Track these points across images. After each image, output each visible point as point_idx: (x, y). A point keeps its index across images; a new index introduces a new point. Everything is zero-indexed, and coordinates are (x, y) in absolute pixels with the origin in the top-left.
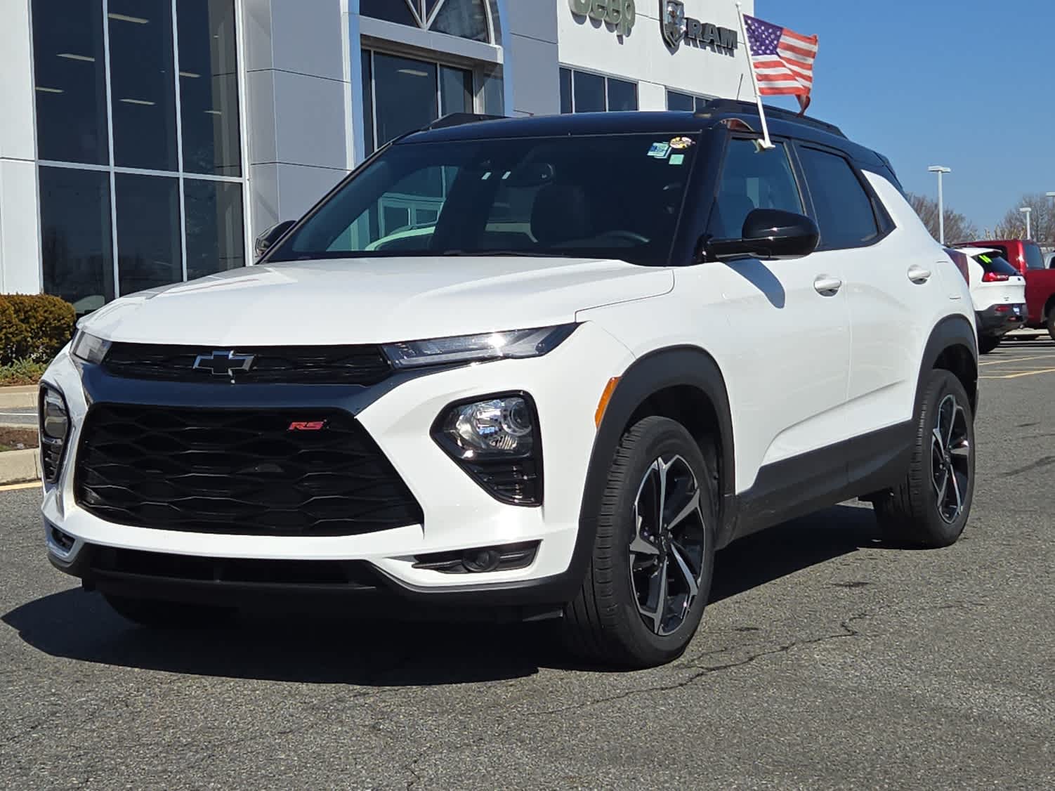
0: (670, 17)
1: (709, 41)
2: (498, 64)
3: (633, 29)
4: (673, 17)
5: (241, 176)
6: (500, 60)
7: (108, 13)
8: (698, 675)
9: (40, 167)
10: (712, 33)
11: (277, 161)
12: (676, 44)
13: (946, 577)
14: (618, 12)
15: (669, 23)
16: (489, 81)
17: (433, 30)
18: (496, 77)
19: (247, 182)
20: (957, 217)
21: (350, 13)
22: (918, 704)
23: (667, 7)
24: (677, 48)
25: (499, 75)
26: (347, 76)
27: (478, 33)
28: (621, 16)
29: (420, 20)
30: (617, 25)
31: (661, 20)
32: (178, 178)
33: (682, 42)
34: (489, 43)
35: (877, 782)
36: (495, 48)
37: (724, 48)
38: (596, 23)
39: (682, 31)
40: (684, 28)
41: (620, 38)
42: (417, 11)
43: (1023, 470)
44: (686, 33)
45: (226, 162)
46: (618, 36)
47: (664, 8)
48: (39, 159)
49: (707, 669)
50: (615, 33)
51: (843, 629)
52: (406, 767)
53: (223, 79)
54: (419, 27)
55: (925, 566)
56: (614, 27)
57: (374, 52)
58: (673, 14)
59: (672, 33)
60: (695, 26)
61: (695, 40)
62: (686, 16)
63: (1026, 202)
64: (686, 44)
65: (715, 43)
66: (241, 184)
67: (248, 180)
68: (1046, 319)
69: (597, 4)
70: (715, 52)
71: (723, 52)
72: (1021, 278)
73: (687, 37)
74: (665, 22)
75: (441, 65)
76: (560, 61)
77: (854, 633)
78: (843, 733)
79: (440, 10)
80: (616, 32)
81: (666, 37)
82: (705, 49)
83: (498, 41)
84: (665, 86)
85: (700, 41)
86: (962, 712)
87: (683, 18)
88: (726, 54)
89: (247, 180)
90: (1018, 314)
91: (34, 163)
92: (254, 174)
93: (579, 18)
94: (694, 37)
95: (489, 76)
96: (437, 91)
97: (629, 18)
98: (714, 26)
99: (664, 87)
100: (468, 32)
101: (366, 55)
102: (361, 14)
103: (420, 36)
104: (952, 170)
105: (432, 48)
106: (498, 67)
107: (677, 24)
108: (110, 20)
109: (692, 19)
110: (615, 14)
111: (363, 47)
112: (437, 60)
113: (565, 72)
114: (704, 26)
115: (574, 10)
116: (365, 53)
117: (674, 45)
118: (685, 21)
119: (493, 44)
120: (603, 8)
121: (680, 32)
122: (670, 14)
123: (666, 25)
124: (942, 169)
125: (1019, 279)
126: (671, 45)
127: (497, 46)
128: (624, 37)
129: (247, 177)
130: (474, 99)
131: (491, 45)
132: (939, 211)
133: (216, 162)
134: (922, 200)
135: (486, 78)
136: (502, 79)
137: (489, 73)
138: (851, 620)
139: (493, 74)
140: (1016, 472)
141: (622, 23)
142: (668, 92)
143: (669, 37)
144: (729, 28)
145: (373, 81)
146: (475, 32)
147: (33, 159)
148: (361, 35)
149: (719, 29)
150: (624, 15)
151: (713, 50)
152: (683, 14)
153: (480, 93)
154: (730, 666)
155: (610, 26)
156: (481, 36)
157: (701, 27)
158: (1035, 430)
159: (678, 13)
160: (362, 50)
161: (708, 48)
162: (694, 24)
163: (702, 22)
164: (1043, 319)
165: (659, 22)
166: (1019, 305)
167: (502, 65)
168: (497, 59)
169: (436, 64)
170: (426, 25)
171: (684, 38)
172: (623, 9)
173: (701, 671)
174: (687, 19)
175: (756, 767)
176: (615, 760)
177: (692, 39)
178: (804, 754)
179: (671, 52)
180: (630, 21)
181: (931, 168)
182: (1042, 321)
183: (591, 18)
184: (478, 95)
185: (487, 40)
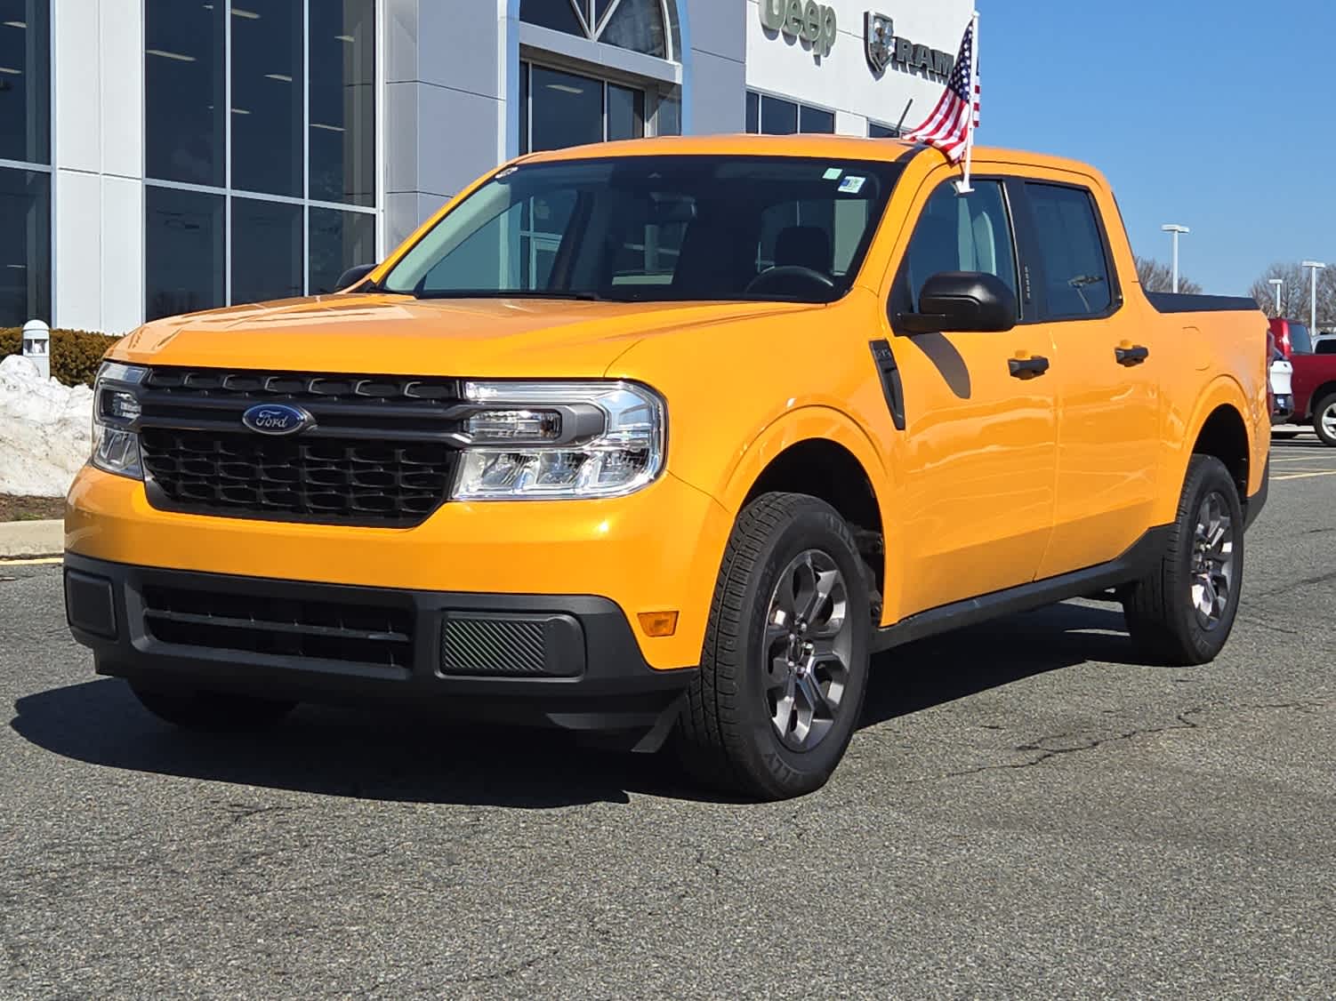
0: (876, 35)
1: (920, 66)
2: (675, 84)
3: (832, 48)
4: (880, 35)
5: (374, 206)
6: (678, 80)
7: (232, 7)
8: (1045, 757)
9: (147, 186)
10: (925, 56)
11: (418, 190)
12: (883, 68)
13: (1274, 679)
14: (815, 27)
15: (876, 42)
16: (664, 105)
17: (602, 42)
18: (672, 101)
19: (382, 214)
20: (1193, 287)
21: (508, 17)
22: (1280, 788)
23: (874, 23)
24: (882, 71)
25: (676, 98)
26: (502, 92)
27: (653, 48)
28: (820, 32)
29: (587, 28)
30: (814, 42)
31: (866, 39)
32: (303, 206)
33: (889, 67)
34: (665, 58)
35: (1262, 851)
36: (673, 66)
37: (938, 74)
38: (790, 39)
39: (889, 53)
40: (892, 49)
41: (817, 58)
42: (584, 17)
43: (1325, 578)
44: (895, 55)
45: (357, 189)
46: (815, 56)
47: (870, 25)
48: (147, 177)
49: (1052, 751)
50: (812, 52)
51: (1180, 721)
52: (787, 821)
53: (357, 90)
54: (586, 37)
55: (1247, 668)
56: (811, 44)
57: (533, 65)
58: (880, 32)
59: (878, 54)
60: (905, 47)
61: (903, 64)
62: (894, 35)
63: (1275, 272)
64: (893, 67)
65: (928, 69)
66: (374, 215)
67: (383, 211)
68: (1311, 414)
69: (792, 17)
70: (927, 79)
71: (937, 79)
72: (1288, 364)
73: (897, 61)
74: (871, 41)
75: (608, 83)
76: (747, 83)
77: (1194, 726)
78: (1213, 810)
79: (611, 18)
80: (812, 50)
81: (871, 59)
82: (915, 74)
83: (677, 57)
84: (867, 118)
85: (910, 65)
86: (1328, 798)
87: (892, 37)
88: (940, 82)
89: (381, 211)
90: (1282, 406)
91: (140, 181)
92: (390, 205)
93: (770, 32)
94: (903, 60)
95: (663, 98)
96: (603, 113)
97: (829, 35)
98: (927, 48)
99: (865, 119)
100: (642, 46)
101: (524, 68)
102: (521, 20)
103: (587, 48)
104: (1191, 230)
105: (600, 63)
106: (675, 89)
107: (884, 44)
108: (233, 16)
109: (902, 39)
110: (813, 30)
111: (523, 59)
112: (603, 76)
113: (752, 96)
114: (916, 47)
115: (766, 23)
116: (524, 65)
117: (880, 69)
118: (894, 40)
119: (670, 61)
120: (798, 21)
121: (887, 53)
122: (876, 31)
123: (871, 44)
124: (1177, 227)
125: (1285, 365)
126: (876, 68)
127: (676, 63)
128: (822, 57)
129: (382, 208)
130: (646, 124)
131: (668, 62)
132: (1172, 279)
133: (345, 188)
134: (1150, 265)
135: (660, 100)
136: (680, 101)
137: (665, 95)
138: (1186, 713)
139: (669, 96)
140: (1318, 580)
141: (820, 42)
142: (871, 125)
143: (874, 59)
144: (944, 52)
145: (530, 99)
146: (650, 45)
147: (140, 177)
148: (520, 44)
149: (933, 52)
150: (824, 32)
151: (925, 76)
152: (892, 32)
153: (653, 118)
154: (1075, 750)
155: (806, 44)
156: (657, 51)
157: (912, 48)
158: (1327, 537)
159: (886, 32)
160: (520, 62)
161: (919, 74)
162: (905, 44)
163: (914, 43)
164: (1308, 415)
165: (862, 42)
166: (1284, 396)
167: (680, 86)
168: (674, 79)
169: (603, 82)
170: (595, 34)
171: (892, 62)
172: (823, 25)
173: (1047, 753)
174: (896, 38)
175: (1136, 835)
176: (993, 823)
177: (900, 62)
178: (1180, 826)
179: (875, 76)
180: (830, 38)
181: (1165, 227)
182: (1307, 416)
183: (784, 33)
184: (650, 121)
185: (663, 55)
